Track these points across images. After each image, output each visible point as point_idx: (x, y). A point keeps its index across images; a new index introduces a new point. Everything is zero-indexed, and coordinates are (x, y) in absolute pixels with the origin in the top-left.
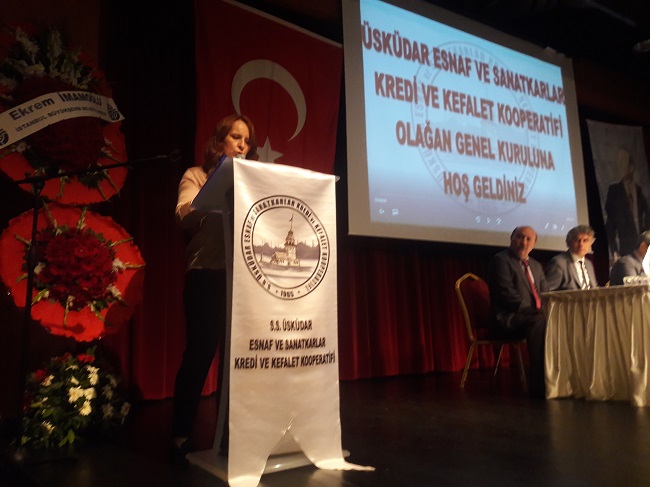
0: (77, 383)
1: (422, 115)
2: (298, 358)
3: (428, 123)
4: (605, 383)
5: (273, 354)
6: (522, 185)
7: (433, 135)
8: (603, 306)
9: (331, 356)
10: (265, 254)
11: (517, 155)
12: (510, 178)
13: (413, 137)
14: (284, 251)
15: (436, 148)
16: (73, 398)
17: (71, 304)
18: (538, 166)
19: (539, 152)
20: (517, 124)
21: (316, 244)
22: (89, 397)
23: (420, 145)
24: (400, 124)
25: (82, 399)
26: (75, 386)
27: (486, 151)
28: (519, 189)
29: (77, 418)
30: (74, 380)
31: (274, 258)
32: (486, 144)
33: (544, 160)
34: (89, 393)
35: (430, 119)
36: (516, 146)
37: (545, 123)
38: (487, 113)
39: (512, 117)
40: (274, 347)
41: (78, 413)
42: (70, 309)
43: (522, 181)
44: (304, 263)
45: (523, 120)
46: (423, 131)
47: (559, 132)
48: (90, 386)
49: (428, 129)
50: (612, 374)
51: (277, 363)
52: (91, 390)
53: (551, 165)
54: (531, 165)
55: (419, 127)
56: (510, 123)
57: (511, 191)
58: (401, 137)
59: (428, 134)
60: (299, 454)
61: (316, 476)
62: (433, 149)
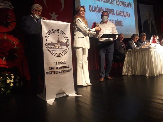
0: (9, 78)
1: (96, 4)
2: (62, 71)
3: (97, 6)
4: (139, 71)
5: (56, 70)
6: (122, 22)
7: (99, 9)
8: (140, 53)
9: (71, 70)
10: (52, 45)
11: (121, 13)
12: (119, 20)
13: (94, 10)
14: (57, 44)
15: (100, 13)
16: (8, 82)
17: (5, 59)
18: (126, 17)
19: (126, 12)
20: (121, 5)
21: (66, 42)
22: (12, 82)
23: (95, 12)
24: (90, 6)
25: (10, 82)
26: (8, 79)
27: (113, 13)
28: (121, 23)
29: (10, 87)
30: (8, 78)
31: (54, 46)
32: (113, 11)
33: (127, 15)
34: (12, 81)
35: (98, 5)
36: (120, 11)
37: (128, 5)
38: (113, 2)
39: (119, 3)
40: (56, 69)
41: (10, 86)
42: (4, 60)
43: (122, 21)
44: (62, 47)
45: (122, 4)
46: (96, 8)
47: (131, 7)
48: (12, 79)
49: (97, 7)
50: (141, 69)
51: (57, 72)
52: (12, 80)
53: (129, 16)
54: (124, 16)
55: (95, 7)
56: (119, 5)
57: (119, 23)
58: (90, 10)
59: (98, 9)
60: (64, 93)
61: (68, 98)
62: (99, 13)
